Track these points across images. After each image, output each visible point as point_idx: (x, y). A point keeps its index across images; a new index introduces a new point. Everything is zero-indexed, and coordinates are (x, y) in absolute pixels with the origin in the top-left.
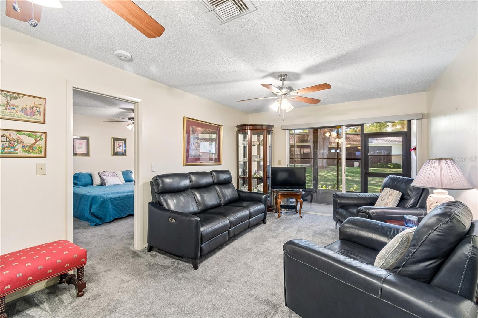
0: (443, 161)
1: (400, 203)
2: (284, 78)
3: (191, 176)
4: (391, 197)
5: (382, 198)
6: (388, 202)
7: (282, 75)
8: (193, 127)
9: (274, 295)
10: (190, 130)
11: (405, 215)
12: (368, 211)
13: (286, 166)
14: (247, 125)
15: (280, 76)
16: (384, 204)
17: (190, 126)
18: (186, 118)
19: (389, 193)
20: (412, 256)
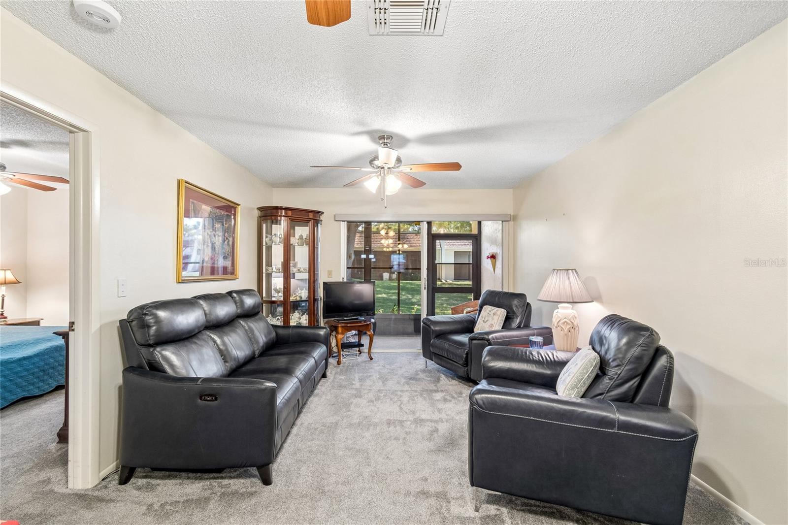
0: (571, 271)
1: (506, 324)
2: (388, 141)
3: (202, 302)
4: (496, 317)
5: (483, 319)
6: (493, 323)
7: (386, 136)
8: (195, 202)
9: (426, 480)
10: (191, 209)
11: (531, 337)
12: (486, 337)
13: (341, 281)
14: (281, 208)
15: (382, 138)
16: (488, 326)
17: (191, 200)
18: (186, 182)
19: (493, 312)
20: (617, 378)
